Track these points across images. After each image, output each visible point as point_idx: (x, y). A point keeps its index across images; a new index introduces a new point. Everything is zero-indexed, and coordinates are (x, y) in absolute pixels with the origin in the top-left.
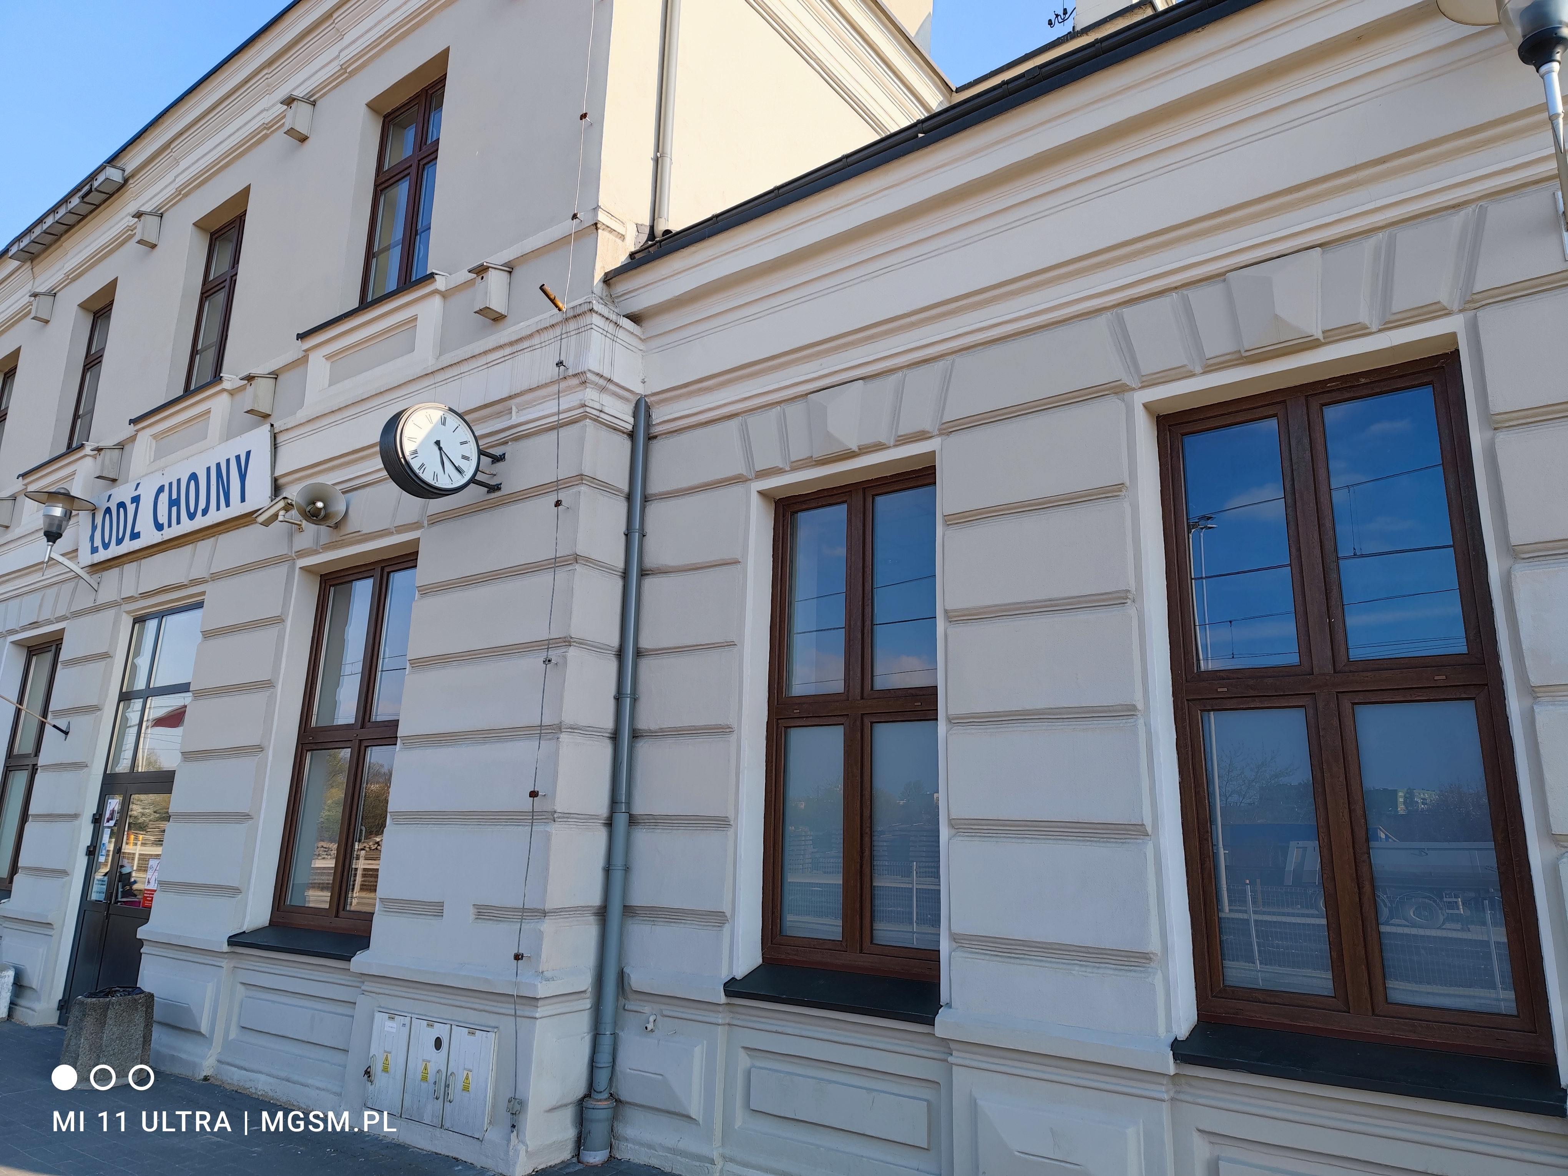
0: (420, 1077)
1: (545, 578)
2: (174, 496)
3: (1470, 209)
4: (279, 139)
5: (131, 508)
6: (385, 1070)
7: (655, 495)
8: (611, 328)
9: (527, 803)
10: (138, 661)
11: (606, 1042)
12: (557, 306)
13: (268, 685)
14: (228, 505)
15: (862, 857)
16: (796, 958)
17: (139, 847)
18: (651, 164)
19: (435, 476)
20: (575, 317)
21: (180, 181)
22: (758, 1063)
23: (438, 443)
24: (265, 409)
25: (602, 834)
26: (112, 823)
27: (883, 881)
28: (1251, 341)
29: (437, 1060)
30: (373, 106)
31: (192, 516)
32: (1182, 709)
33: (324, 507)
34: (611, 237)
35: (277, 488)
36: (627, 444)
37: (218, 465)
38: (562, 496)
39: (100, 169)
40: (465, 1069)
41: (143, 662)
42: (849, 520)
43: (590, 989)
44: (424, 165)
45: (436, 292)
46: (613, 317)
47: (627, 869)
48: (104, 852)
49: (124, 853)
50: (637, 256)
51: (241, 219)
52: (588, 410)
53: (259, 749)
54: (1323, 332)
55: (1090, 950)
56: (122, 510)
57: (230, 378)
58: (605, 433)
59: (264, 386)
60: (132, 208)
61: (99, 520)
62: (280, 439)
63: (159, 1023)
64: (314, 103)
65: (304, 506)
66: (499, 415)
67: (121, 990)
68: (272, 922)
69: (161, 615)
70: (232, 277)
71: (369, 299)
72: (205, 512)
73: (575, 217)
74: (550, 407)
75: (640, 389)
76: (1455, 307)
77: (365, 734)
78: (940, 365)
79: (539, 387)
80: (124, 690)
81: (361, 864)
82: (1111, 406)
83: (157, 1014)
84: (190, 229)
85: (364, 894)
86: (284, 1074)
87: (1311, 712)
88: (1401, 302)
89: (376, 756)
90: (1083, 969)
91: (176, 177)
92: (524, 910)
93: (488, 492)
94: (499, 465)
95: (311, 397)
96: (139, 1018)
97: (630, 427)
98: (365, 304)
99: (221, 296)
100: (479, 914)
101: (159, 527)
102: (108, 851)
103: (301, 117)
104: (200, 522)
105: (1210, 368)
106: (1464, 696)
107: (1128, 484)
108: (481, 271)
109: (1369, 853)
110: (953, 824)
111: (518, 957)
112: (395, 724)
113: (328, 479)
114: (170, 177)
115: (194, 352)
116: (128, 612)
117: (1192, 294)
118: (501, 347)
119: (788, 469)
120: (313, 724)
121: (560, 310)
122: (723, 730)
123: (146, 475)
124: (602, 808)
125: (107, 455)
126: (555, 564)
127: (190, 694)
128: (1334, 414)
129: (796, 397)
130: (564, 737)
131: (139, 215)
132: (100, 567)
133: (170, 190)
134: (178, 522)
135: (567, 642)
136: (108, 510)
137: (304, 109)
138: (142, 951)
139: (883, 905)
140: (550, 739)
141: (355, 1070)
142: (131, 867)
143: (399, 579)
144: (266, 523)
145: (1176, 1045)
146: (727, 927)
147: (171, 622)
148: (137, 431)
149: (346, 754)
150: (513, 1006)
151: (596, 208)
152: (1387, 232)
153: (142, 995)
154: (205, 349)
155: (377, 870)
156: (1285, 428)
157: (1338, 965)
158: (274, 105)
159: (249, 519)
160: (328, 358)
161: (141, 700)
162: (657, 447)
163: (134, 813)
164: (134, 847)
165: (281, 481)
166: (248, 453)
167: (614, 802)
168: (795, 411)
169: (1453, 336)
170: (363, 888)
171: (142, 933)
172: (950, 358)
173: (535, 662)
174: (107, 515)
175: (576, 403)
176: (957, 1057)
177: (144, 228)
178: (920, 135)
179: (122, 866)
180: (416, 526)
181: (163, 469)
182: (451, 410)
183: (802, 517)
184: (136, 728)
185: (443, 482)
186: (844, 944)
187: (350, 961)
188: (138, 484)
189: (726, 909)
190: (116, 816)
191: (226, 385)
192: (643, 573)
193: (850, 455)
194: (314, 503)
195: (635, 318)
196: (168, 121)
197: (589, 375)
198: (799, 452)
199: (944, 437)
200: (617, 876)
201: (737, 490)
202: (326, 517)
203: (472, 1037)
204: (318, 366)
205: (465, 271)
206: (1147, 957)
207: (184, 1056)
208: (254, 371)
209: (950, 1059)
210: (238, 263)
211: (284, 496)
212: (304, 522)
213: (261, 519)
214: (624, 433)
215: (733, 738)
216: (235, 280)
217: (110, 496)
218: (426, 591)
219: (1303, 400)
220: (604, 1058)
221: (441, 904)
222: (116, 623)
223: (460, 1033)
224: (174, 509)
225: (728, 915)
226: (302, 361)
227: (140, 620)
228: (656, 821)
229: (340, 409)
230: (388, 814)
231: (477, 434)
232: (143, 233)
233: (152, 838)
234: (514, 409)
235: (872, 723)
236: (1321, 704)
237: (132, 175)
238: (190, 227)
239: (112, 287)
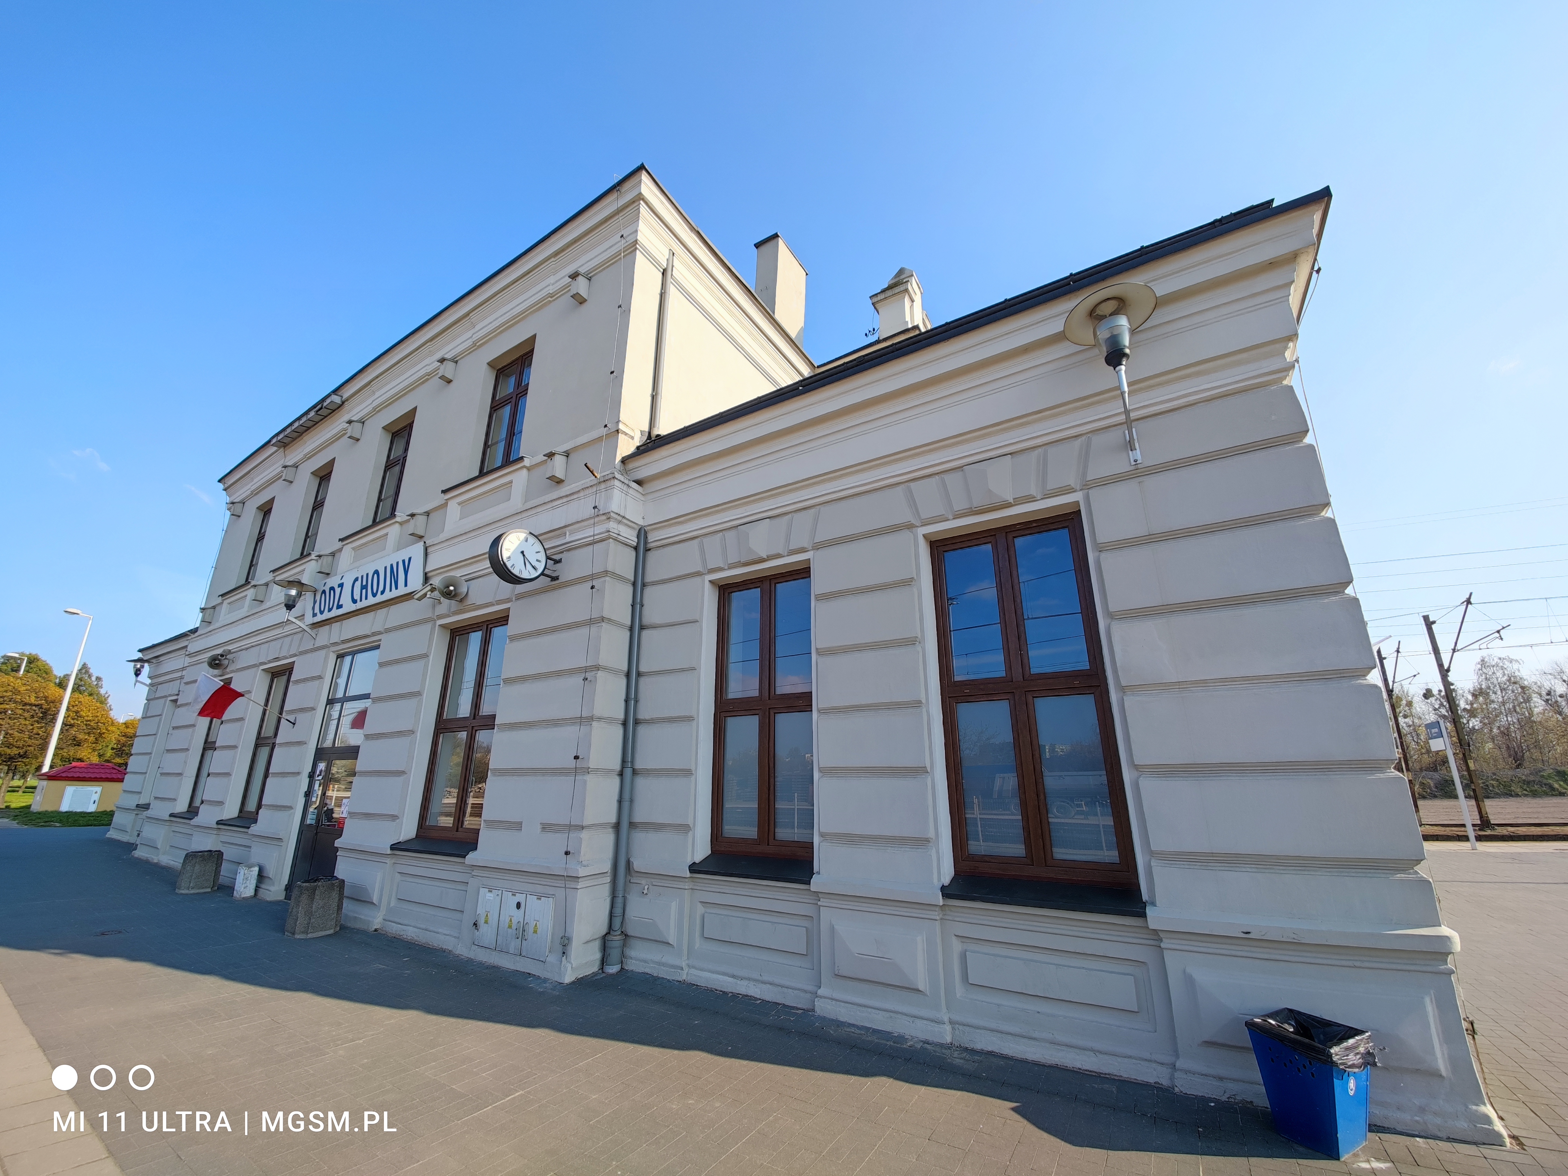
0: (507, 926)
1: (585, 631)
2: (364, 583)
3: (1084, 438)
4: (436, 381)
5: (338, 590)
6: (486, 922)
7: (649, 583)
8: (625, 488)
9: (572, 763)
10: (339, 681)
11: (619, 900)
12: (594, 475)
13: (418, 694)
14: (396, 588)
15: (769, 790)
16: (730, 849)
17: (335, 792)
18: (650, 399)
19: (521, 571)
20: (604, 481)
21: (375, 404)
22: (709, 911)
23: (522, 552)
24: (421, 533)
25: (617, 781)
26: (320, 778)
27: (780, 805)
28: (977, 503)
29: (518, 915)
30: (490, 364)
31: (374, 595)
32: (946, 702)
33: (455, 589)
34: (626, 437)
35: (426, 578)
36: (634, 553)
37: (392, 566)
38: (595, 583)
39: (328, 396)
40: (535, 920)
41: (342, 682)
42: (762, 597)
43: (610, 871)
44: (520, 397)
45: (524, 467)
46: (626, 482)
47: (631, 801)
48: (315, 795)
49: (327, 796)
50: (641, 448)
51: (411, 425)
52: (611, 534)
53: (412, 732)
54: (1014, 499)
55: (897, 838)
56: (332, 592)
57: (400, 515)
58: (621, 547)
59: (421, 520)
60: (346, 418)
61: (318, 598)
62: (429, 550)
63: (348, 897)
64: (456, 362)
65: (443, 589)
66: (558, 536)
67: (324, 878)
68: (418, 836)
69: (353, 653)
70: (404, 458)
71: (485, 471)
72: (382, 593)
73: (606, 426)
74: (590, 532)
75: (641, 522)
76: (1078, 488)
77: (475, 723)
78: (813, 511)
79: (582, 521)
80: (330, 698)
81: (471, 801)
82: (906, 535)
83: (346, 892)
84: (380, 430)
85: (472, 818)
86: (424, 926)
87: (1012, 702)
88: (1051, 485)
89: (482, 736)
90: (893, 849)
91: (373, 401)
92: (570, 826)
93: (552, 581)
94: (558, 565)
95: (447, 527)
96: (335, 895)
97: (635, 544)
98: (482, 473)
99: (397, 469)
100: (543, 828)
101: (354, 601)
102: (318, 795)
103: (448, 370)
104: (380, 598)
105: (957, 517)
106: (1088, 692)
107: (915, 578)
108: (550, 455)
109: (1043, 778)
110: (821, 770)
111: (567, 853)
112: (493, 717)
113: (458, 573)
114: (369, 401)
115: (379, 500)
116: (334, 652)
117: (946, 477)
118: (561, 498)
119: (726, 568)
120: (445, 717)
121: (596, 477)
122: (689, 719)
123: (348, 571)
124: (617, 765)
125: (324, 559)
126: (591, 622)
127: (370, 700)
128: (1019, 542)
129: (731, 528)
130: (594, 724)
131: (350, 422)
132: (318, 625)
133: (370, 408)
134: (366, 598)
135: (597, 668)
136: (324, 592)
137: (450, 365)
138: (337, 854)
139: (781, 819)
140: (586, 725)
141: (468, 921)
142: (332, 804)
143: (497, 632)
144: (419, 599)
145: (943, 888)
146: (690, 834)
147: (359, 657)
148: (344, 545)
149: (463, 735)
150: (564, 882)
151: (618, 422)
152: (1044, 448)
153: (338, 881)
154: (385, 499)
155: (482, 804)
156: (995, 548)
157: (1028, 842)
158: (432, 363)
159: (409, 596)
160: (459, 504)
161: (340, 704)
162: (651, 555)
163: (333, 772)
164: (333, 793)
165: (429, 575)
166: (410, 559)
167: (624, 761)
168: (730, 535)
169: (1077, 503)
170: (471, 815)
171: (338, 843)
172: (818, 507)
173: (578, 680)
174: (323, 595)
175: (604, 530)
176: (823, 902)
177: (352, 429)
178: (800, 388)
179: (326, 804)
180: (509, 600)
181: (358, 567)
182: (531, 533)
183: (734, 595)
184: (337, 720)
185: (525, 575)
186: (758, 841)
187: (465, 857)
188: (343, 577)
189: (690, 822)
190: (323, 774)
191: (398, 519)
192: (642, 628)
193: (762, 560)
194: (448, 587)
195: (639, 482)
196: (370, 370)
197: (612, 514)
198: (733, 559)
199: (815, 551)
200: (626, 805)
201: (698, 580)
202: (455, 596)
203: (539, 901)
204: (453, 508)
205: (542, 455)
206: (927, 840)
207: (362, 917)
208: (415, 511)
209: (819, 903)
210: (408, 450)
211: (431, 583)
212: (442, 598)
213: (416, 597)
214: (631, 547)
215: (694, 723)
216: (406, 460)
217: (325, 583)
218: (513, 638)
219: (1004, 534)
220: (618, 911)
221: (521, 823)
222: (326, 658)
223: (532, 899)
224: (364, 591)
225: (691, 826)
226: (445, 505)
227: (341, 656)
228: (648, 772)
229: (465, 533)
230: (489, 770)
231: (545, 547)
232: (352, 432)
233: (343, 787)
234: (568, 533)
235: (775, 713)
236: (1017, 698)
237: (347, 400)
238: (381, 429)
239: (332, 463)
